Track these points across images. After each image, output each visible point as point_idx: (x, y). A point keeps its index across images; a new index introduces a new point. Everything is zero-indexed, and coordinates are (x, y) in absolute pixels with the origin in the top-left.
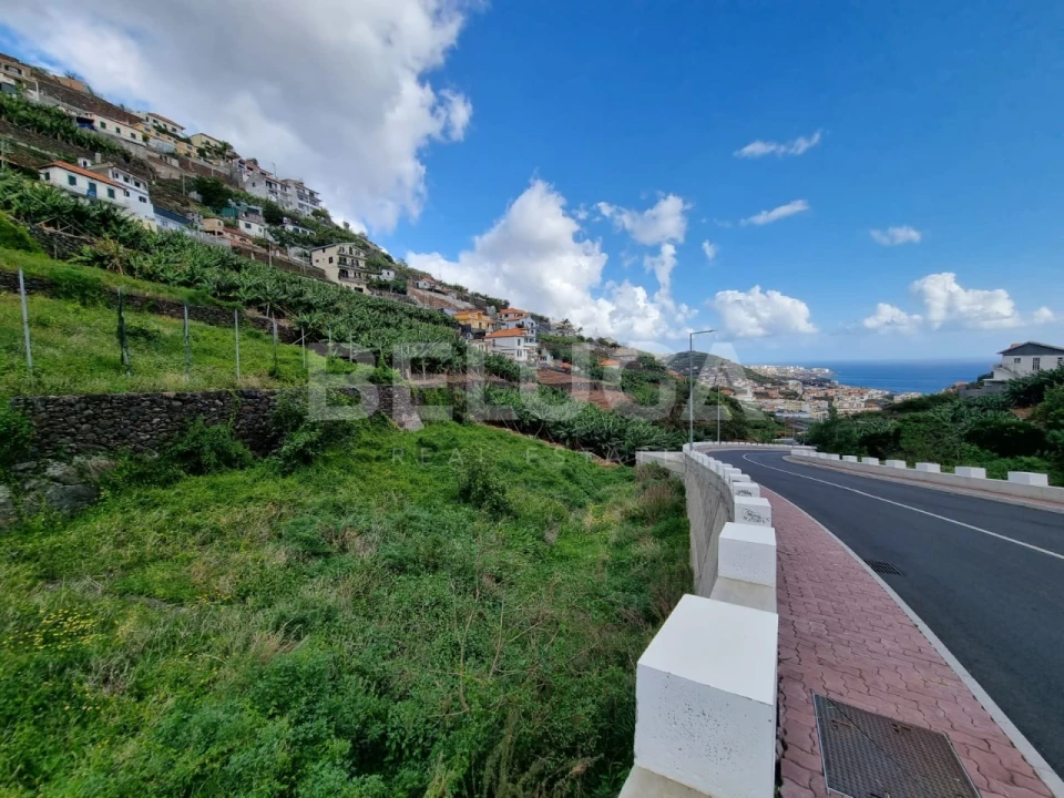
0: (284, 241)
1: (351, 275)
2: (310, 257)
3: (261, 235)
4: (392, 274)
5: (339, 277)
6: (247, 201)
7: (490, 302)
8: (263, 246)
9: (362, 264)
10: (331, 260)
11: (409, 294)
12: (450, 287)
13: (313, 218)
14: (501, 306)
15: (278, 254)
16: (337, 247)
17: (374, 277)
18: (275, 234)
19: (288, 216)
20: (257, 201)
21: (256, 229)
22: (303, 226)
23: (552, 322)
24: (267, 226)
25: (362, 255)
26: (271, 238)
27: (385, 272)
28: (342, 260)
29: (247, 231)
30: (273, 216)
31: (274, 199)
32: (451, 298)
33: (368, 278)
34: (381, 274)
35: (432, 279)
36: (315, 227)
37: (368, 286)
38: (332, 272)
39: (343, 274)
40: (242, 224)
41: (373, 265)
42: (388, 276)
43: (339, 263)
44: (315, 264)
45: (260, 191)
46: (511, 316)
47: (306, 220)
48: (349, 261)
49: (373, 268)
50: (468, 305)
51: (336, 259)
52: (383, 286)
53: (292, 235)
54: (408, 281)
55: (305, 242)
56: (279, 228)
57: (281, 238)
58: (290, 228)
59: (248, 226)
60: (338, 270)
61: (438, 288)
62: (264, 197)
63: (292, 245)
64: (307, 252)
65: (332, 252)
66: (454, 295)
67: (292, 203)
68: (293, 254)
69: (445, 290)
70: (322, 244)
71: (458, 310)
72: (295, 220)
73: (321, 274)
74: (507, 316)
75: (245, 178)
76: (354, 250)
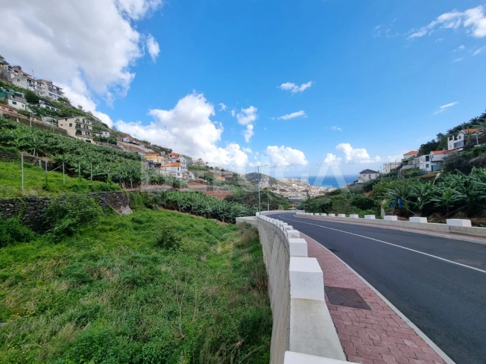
0: (39, 113)
1: (83, 133)
2: (57, 123)
3: (24, 109)
4: (108, 134)
5: (76, 134)
6: (14, 89)
7: (162, 149)
8: (25, 115)
9: (90, 128)
10: (71, 125)
11: (118, 144)
12: (141, 141)
13: (58, 102)
14: (168, 152)
15: (35, 120)
16: (75, 119)
17: (97, 135)
18: (34, 109)
19: (42, 100)
20: (21, 90)
21: (20, 105)
22: (52, 105)
23: (193, 159)
24: (27, 104)
25: (90, 123)
26: (30, 111)
27: (104, 133)
28: (78, 125)
29: (14, 106)
30: (32, 99)
31: (32, 89)
32: (141, 147)
33: (94, 135)
34: (102, 134)
35: (131, 137)
36: (59, 107)
37: (94, 140)
38: (72, 132)
39: (79, 132)
40: (10, 102)
41: (97, 129)
42: (106, 135)
43: (76, 127)
44: (60, 126)
45: (23, 85)
46: (173, 157)
47: (53, 102)
48: (82, 126)
49: (97, 131)
50: (150, 150)
51: (74, 125)
52: (103, 140)
53: (45, 110)
54: (117, 138)
55: (54, 114)
56: (36, 105)
57: (38, 111)
58: (44, 106)
59: (15, 103)
60: (75, 131)
61: (134, 142)
62: (25, 88)
63: (45, 115)
64: (55, 119)
65: (72, 121)
66: (144, 146)
67: (45, 93)
68: (46, 120)
69: (138, 143)
70: (65, 115)
71: (146, 153)
72: (47, 102)
73: (64, 132)
74: (171, 156)
75: (12, 76)
76: (86, 121)
